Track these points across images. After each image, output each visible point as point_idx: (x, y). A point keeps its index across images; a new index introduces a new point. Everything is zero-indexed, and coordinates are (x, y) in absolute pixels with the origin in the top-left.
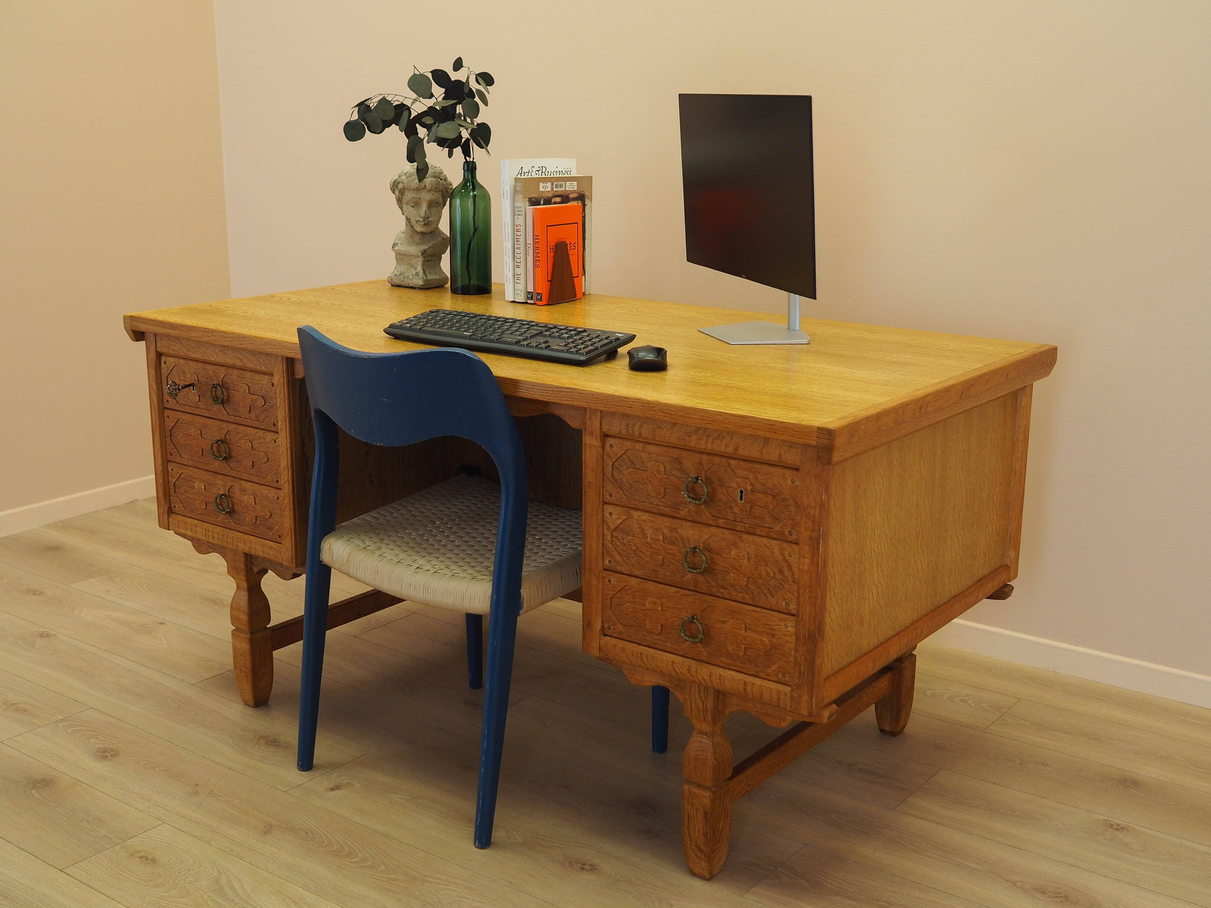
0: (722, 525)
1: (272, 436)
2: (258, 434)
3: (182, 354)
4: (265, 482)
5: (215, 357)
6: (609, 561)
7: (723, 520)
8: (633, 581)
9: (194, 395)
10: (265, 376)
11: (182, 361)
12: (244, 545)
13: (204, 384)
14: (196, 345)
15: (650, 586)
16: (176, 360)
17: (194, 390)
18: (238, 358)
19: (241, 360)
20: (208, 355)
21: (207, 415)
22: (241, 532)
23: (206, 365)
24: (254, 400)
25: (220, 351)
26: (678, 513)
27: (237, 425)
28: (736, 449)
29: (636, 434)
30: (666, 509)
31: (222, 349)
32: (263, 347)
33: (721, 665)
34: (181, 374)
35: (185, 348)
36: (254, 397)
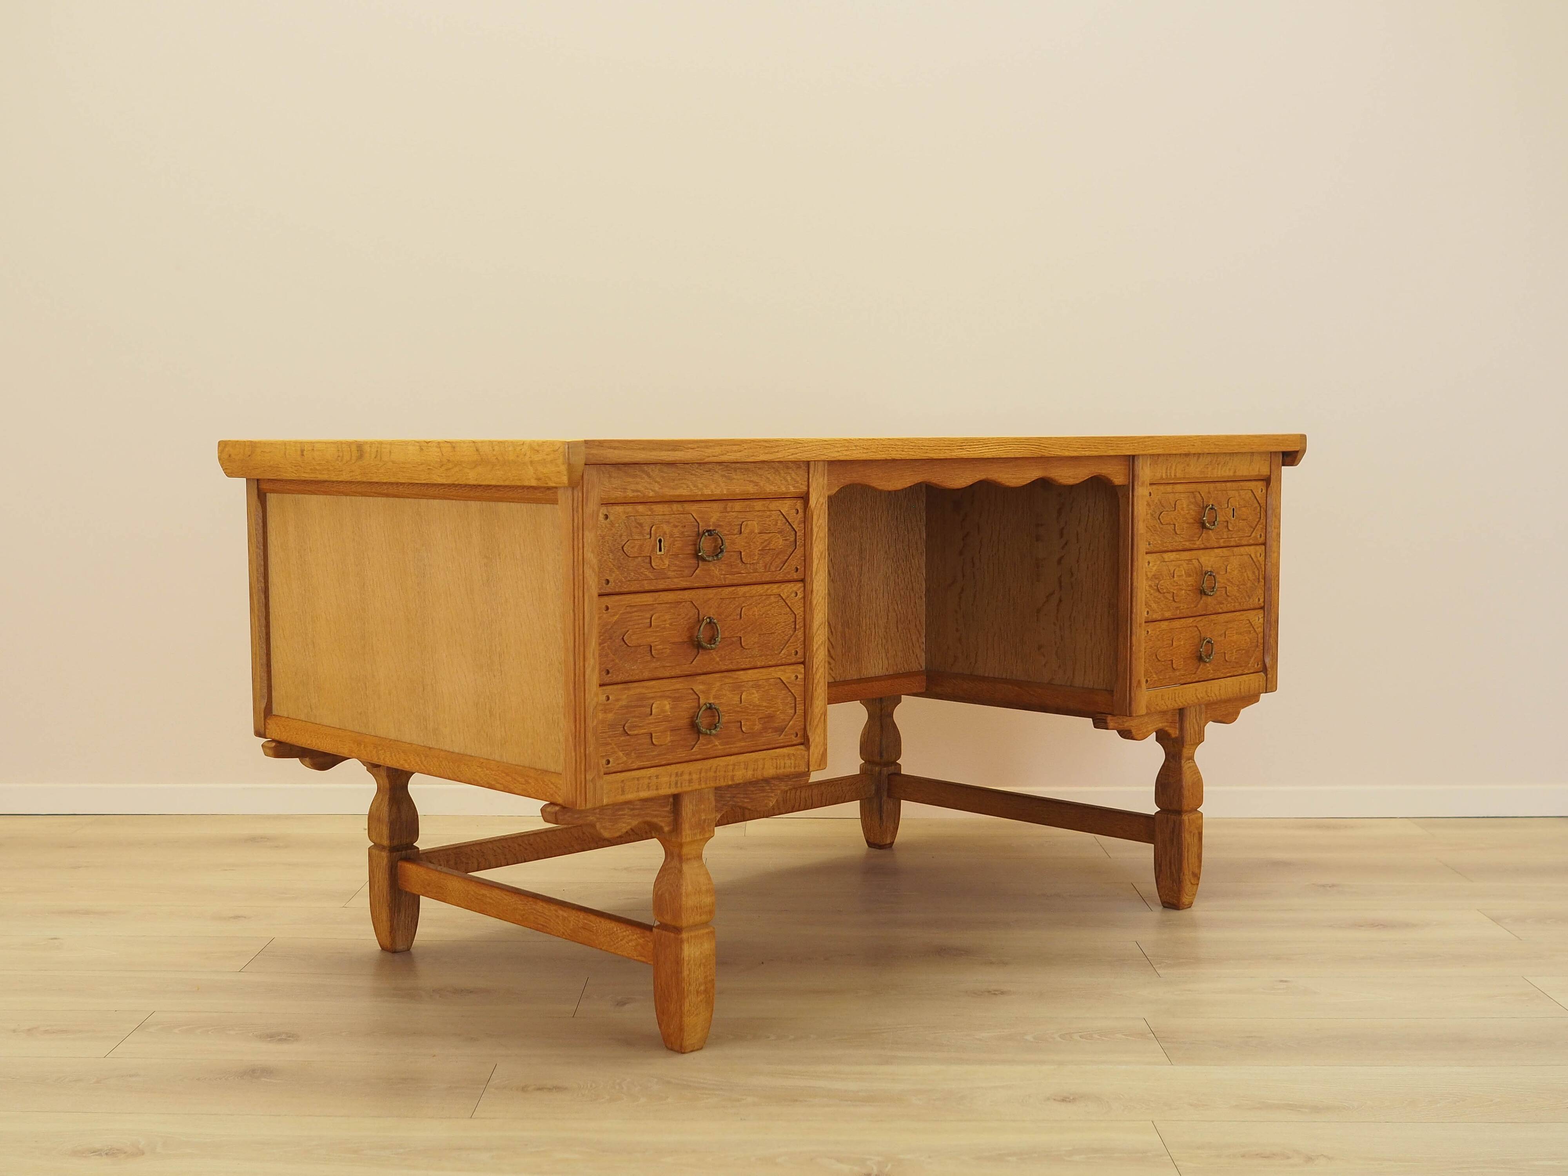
0: (1222, 545)
1: (791, 588)
2: (769, 591)
3: (651, 494)
4: (779, 660)
5: (713, 487)
6: (1148, 613)
7: (1223, 540)
8: (1164, 625)
9: (661, 559)
10: (785, 502)
11: (640, 508)
12: (744, 771)
13: (678, 537)
14: (679, 474)
15: (1177, 624)
16: (629, 509)
17: (660, 550)
18: (751, 481)
19: (757, 484)
20: (700, 486)
21: (684, 584)
22: (731, 755)
23: (686, 505)
24: (766, 540)
25: (723, 476)
26: (1195, 544)
27: (734, 588)
28: (1235, 472)
29: (1173, 476)
30: (1187, 543)
31: (724, 473)
32: (825, 451)
33: (1222, 675)
34: (634, 530)
35: (658, 483)
36: (766, 537)
